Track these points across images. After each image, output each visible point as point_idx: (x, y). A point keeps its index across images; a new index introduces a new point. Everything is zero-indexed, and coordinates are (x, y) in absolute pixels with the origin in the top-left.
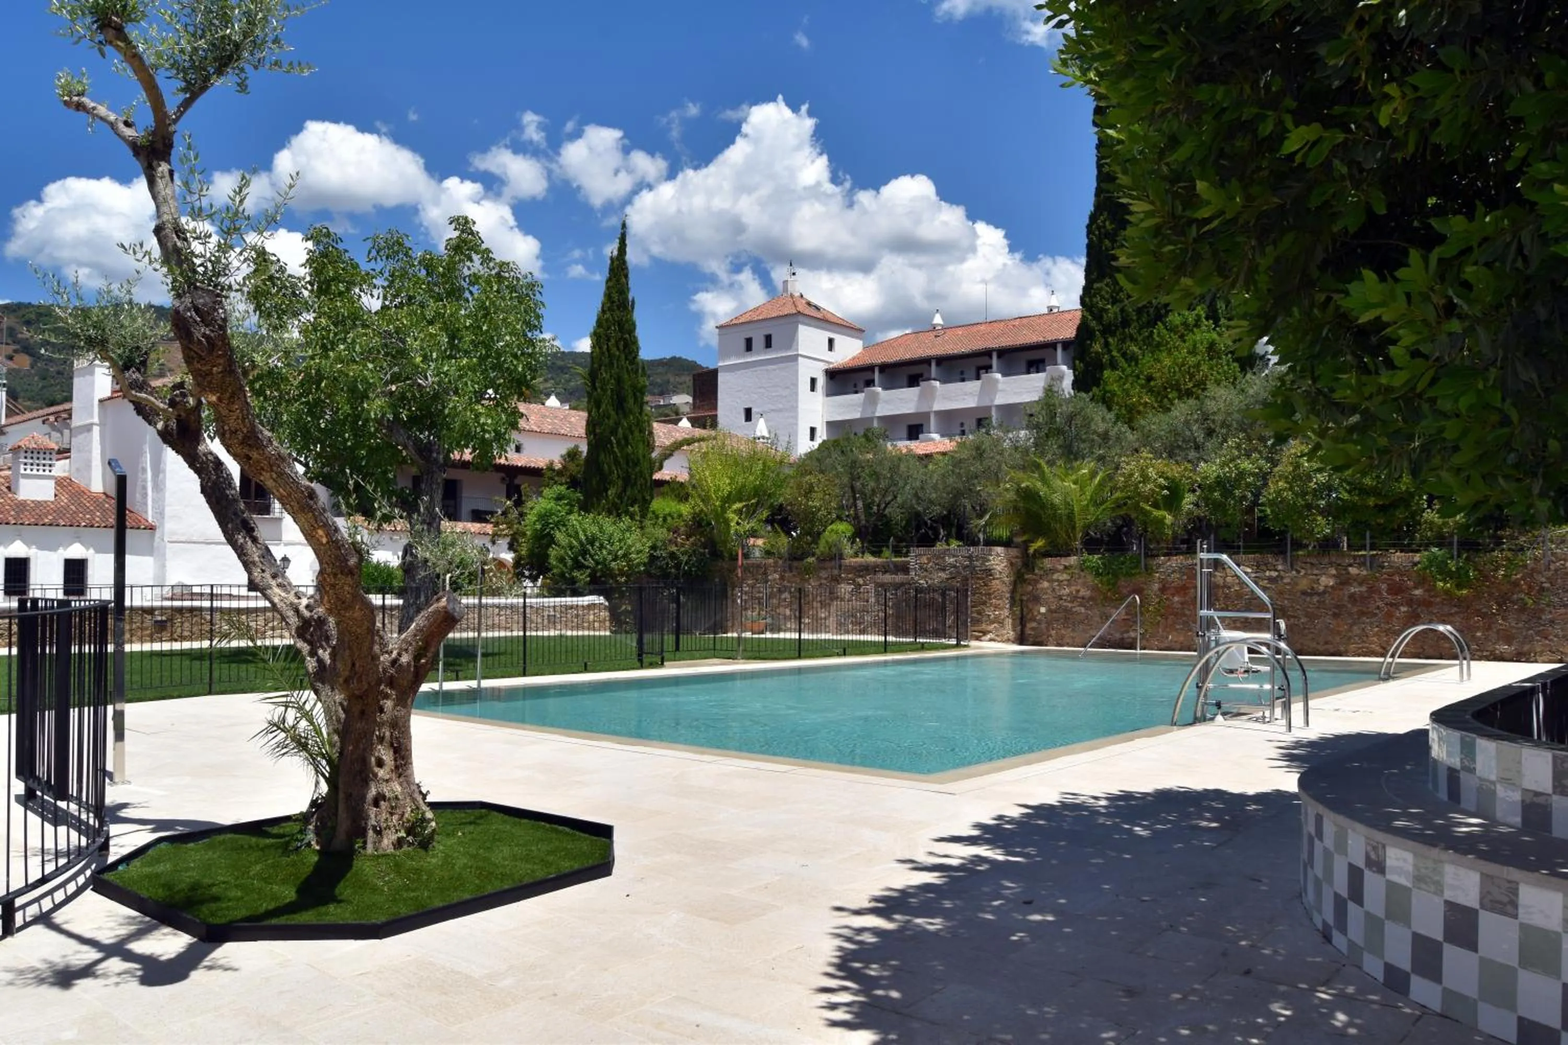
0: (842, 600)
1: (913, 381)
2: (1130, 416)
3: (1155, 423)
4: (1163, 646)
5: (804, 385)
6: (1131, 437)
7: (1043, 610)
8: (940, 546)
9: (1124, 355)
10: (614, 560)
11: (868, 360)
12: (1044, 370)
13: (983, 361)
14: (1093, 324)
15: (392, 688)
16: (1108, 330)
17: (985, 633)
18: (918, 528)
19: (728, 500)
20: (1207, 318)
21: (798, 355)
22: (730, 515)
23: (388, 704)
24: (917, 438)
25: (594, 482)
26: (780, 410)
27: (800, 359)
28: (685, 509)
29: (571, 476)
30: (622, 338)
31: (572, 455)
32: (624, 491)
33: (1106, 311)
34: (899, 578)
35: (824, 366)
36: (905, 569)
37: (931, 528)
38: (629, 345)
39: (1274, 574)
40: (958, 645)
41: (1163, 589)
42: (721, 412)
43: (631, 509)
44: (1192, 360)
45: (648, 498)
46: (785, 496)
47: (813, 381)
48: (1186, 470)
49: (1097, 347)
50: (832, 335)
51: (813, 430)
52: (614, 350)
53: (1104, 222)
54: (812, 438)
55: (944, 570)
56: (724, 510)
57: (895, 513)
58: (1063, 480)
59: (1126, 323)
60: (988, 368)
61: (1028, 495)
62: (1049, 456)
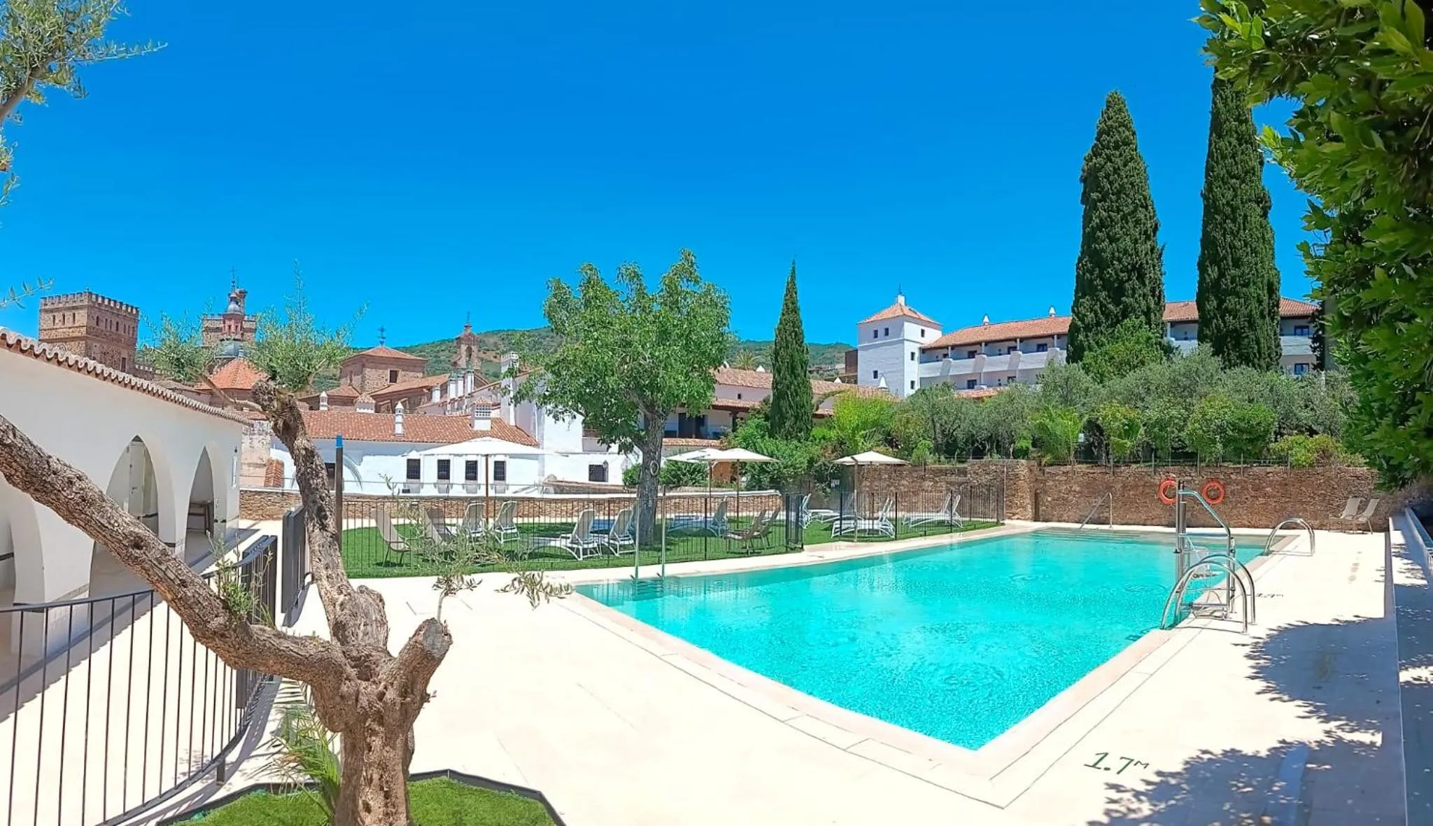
0: (926, 491)
1: (972, 355)
2: (1101, 378)
3: (1116, 383)
4: (1123, 522)
5: (908, 356)
6: (1104, 392)
7: (1049, 499)
8: (987, 458)
9: (1097, 343)
10: (785, 468)
11: (944, 343)
12: (1046, 350)
13: (1012, 344)
14: (1079, 323)
15: (381, 724)
16: (1088, 328)
17: (1014, 514)
18: (973, 444)
19: (856, 429)
20: (1146, 324)
21: (904, 340)
22: (858, 438)
23: (377, 742)
24: (973, 388)
25: (777, 418)
26: (893, 372)
27: (905, 342)
28: (833, 434)
29: (765, 414)
30: (794, 331)
31: (766, 401)
32: (796, 423)
33: (1087, 316)
34: (961, 479)
35: (919, 346)
36: (963, 472)
37: (981, 443)
38: (798, 336)
39: (1190, 478)
40: (997, 524)
41: (1124, 487)
42: (859, 373)
43: (799, 434)
44: (1138, 347)
45: (810, 427)
46: (892, 426)
47: (913, 354)
48: (1138, 414)
49: (1081, 337)
50: (924, 328)
51: (913, 383)
52: (789, 338)
53: (1086, 262)
54: (912, 387)
55: (988, 474)
56: (854, 436)
57: (960, 435)
58: (1063, 419)
59: (1098, 324)
60: (1015, 348)
61: (1042, 427)
62: (1054, 403)
